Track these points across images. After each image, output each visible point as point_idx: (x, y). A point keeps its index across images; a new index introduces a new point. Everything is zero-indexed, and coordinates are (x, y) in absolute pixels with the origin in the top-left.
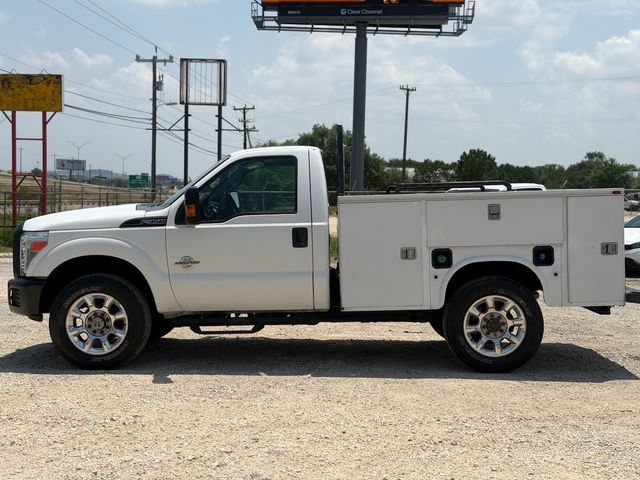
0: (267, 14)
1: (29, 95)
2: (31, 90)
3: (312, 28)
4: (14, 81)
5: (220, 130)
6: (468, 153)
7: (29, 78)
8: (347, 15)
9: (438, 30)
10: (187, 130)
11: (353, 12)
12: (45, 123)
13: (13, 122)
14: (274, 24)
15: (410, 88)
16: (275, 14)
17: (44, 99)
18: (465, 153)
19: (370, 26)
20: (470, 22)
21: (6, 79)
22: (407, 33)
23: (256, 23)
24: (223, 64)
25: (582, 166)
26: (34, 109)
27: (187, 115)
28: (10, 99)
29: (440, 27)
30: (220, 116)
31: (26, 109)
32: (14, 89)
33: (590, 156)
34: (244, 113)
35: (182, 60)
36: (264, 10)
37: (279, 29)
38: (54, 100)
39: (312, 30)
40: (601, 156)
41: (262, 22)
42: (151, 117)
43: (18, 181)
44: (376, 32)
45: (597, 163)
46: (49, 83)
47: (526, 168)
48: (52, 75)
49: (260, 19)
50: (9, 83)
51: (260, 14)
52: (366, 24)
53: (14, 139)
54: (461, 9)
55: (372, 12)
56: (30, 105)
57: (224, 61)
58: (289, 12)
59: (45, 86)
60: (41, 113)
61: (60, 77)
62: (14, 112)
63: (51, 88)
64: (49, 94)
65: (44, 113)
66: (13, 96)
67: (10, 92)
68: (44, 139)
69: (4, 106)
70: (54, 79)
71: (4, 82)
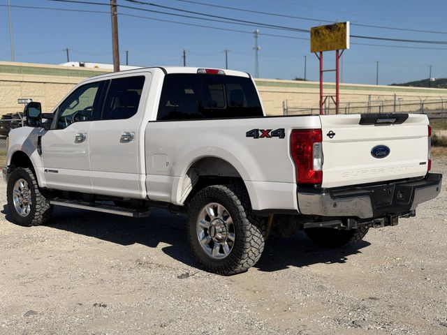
1: (329, 40)
2: (330, 36)
4: (320, 31)
7: (328, 27)
12: (338, 57)
13: (320, 59)
17: (337, 41)
21: (316, 30)
26: (331, 49)
28: (319, 44)
31: (327, 50)
32: (320, 37)
38: (342, 41)
43: (324, 98)
46: (339, 29)
48: (341, 23)
50: (318, 33)
53: (321, 72)
56: (329, 46)
60: (335, 52)
61: (345, 24)
62: (321, 53)
63: (340, 33)
64: (340, 37)
65: (337, 51)
66: (320, 42)
67: (319, 39)
68: (337, 70)
69: (316, 49)
70: (343, 25)
71: (316, 32)
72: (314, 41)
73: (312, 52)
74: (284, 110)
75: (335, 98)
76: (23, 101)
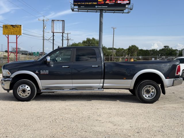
0: (75, 7)
1: (12, 31)
2: (13, 29)
3: (88, 11)
4: (8, 27)
5: (63, 40)
6: (131, 46)
7: (12, 26)
8: (97, 7)
9: (123, 12)
10: (53, 40)
11: (99, 7)
12: (17, 38)
13: (8, 38)
14: (77, 10)
15: (114, 28)
16: (77, 7)
17: (17, 31)
18: (130, 46)
19: (104, 10)
20: (132, 9)
21: (6, 26)
22: (114, 12)
23: (72, 10)
24: (63, 21)
25: (163, 49)
26: (14, 34)
27: (53, 36)
28: (7, 31)
29: (123, 11)
30: (63, 36)
31: (11, 34)
32: (8, 29)
33: (165, 47)
34: (68, 35)
35: (52, 20)
36: (74, 6)
37: (78, 11)
38: (19, 32)
39: (87, 12)
40: (168, 47)
41: (74, 9)
42: (43, 36)
44: (105, 12)
45: (167, 49)
47: (147, 50)
49: (73, 9)
51: (73, 7)
52: (103, 10)
53: (8, 43)
54: (129, 6)
55: (104, 7)
57: (64, 21)
58: (81, 7)
59: (17, 28)
60: (16, 36)
61: (21, 26)
62: (8, 35)
63: (19, 29)
65: (17, 35)
67: (7, 30)
69: (5, 33)
70: (20, 26)
71: (5, 27)
72: (5, 30)
73: (3, 34)
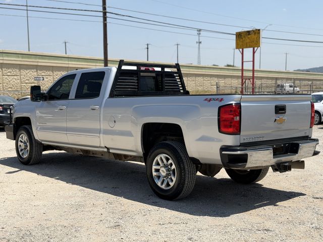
1: (248, 41)
4: (242, 35)
7: (249, 32)
12: (254, 53)
13: (242, 54)
17: (253, 42)
26: (250, 47)
28: (241, 43)
31: (247, 47)
32: (243, 39)
38: (257, 42)
43: (244, 81)
46: (255, 34)
53: (243, 62)
56: (248, 45)
59: (254, 36)
60: (252, 49)
61: (259, 30)
62: (243, 49)
63: (256, 36)
64: (255, 39)
65: (254, 48)
66: (242, 42)
67: (241, 40)
68: (253, 61)
69: (239, 46)
70: (257, 31)
71: (239, 35)
72: (238, 41)
73: (236, 48)
74: (217, 87)
75: (251, 80)
76: (38, 79)
